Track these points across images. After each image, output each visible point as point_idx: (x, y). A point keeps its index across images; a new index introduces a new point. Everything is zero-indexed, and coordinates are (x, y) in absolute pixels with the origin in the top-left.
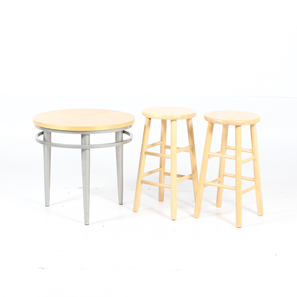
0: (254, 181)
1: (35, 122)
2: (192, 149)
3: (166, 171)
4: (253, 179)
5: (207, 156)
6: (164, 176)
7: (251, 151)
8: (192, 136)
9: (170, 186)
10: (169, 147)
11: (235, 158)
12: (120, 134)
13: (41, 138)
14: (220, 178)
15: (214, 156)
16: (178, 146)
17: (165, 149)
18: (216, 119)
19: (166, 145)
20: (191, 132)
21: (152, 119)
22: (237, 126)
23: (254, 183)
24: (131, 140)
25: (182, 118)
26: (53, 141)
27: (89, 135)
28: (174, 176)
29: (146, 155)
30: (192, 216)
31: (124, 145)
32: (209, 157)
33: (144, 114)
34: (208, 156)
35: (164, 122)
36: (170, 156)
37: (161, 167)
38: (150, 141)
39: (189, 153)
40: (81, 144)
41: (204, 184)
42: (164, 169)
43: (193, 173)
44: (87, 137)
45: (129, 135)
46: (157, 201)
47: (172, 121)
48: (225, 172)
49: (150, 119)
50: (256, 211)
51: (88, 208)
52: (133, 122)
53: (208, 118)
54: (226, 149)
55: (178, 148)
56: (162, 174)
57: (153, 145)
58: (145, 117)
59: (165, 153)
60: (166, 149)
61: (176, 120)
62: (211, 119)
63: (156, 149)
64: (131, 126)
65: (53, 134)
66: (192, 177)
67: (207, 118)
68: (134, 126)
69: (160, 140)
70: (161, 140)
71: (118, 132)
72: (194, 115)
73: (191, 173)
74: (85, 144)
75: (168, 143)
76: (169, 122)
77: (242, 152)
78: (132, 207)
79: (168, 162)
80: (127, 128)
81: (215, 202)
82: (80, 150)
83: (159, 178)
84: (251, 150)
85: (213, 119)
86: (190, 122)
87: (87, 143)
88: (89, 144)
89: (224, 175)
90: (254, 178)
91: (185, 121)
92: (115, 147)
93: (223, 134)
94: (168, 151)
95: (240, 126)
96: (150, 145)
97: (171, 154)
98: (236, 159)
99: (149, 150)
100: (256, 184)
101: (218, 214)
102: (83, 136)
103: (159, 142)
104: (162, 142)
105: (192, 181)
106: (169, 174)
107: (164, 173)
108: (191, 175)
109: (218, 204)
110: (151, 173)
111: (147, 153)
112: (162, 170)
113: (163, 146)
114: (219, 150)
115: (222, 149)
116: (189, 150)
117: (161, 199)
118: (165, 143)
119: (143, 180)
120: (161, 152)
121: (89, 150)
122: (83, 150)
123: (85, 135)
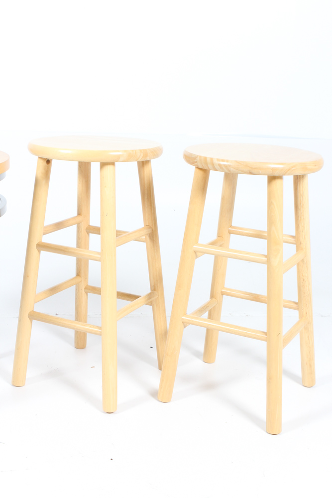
0: (297, 309)
2: (152, 234)
3: (91, 283)
4: (295, 305)
5: (189, 253)
6: (87, 295)
7: (292, 240)
8: (151, 203)
9: (100, 328)
10: (97, 230)
11: (268, 259)
14: (214, 299)
15: (204, 253)
16: (118, 228)
17: (88, 234)
18: (218, 160)
19: (91, 224)
20: (148, 194)
21: (54, 163)
22: (272, 179)
23: (297, 312)
25: (129, 158)
29: (42, 252)
32: (196, 254)
33: (33, 150)
34: (195, 252)
35: (84, 169)
36: (98, 253)
37: (78, 274)
38: (50, 219)
39: (145, 243)
41: (183, 323)
42: (86, 279)
43: (155, 290)
46: (71, 348)
47: (103, 165)
48: (226, 286)
49: (48, 162)
53: (198, 158)
54: (230, 233)
55: (119, 233)
56: (83, 292)
57: (59, 226)
58: (36, 157)
59: (87, 246)
60: (90, 234)
61: (113, 164)
62: (205, 158)
63: (67, 237)
66: (151, 300)
67: (195, 158)
69: (76, 214)
70: (79, 214)
73: (149, 291)
75: (95, 221)
76: (95, 168)
77: (284, 244)
79: (94, 268)
83: (76, 299)
84: (293, 237)
85: (212, 159)
86: (146, 169)
89: (223, 294)
90: (297, 301)
91: (134, 165)
93: (223, 198)
94: (94, 240)
95: (280, 177)
96: (50, 226)
97: (102, 250)
98: (269, 263)
99: (48, 239)
100: (301, 316)
101: (209, 386)
103: (74, 218)
104: (80, 218)
105: (151, 307)
106: (96, 291)
107: (86, 288)
108: (150, 296)
109: (208, 355)
110: (54, 290)
111: (42, 247)
112: (81, 282)
113: (83, 227)
114: (214, 237)
115: (219, 235)
116: (144, 237)
117: (80, 343)
118: (88, 220)
119: (35, 310)
120: (79, 245)
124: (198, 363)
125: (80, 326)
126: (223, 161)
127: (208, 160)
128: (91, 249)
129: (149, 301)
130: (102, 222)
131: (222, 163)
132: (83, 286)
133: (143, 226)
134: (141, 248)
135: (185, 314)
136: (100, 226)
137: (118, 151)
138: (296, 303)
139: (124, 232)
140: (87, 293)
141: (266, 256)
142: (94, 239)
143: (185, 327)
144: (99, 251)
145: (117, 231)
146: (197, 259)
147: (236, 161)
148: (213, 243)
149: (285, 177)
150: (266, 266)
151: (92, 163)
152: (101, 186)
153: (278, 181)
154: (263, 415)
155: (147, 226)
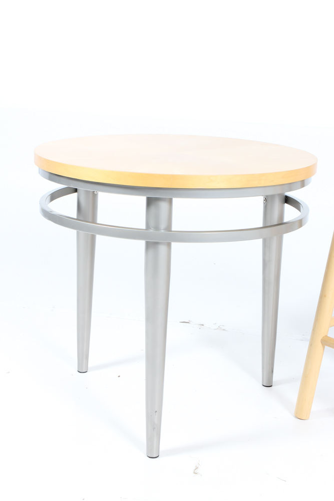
12: (277, 202)
24: (300, 223)
27: (170, 201)
31: (285, 235)
40: (144, 228)
44: (164, 206)
45: (299, 209)
51: (159, 412)
52: (310, 171)
64: (303, 184)
68: (314, 182)
74: (157, 228)
80: (291, 186)
82: (142, 243)
87: (163, 225)
88: (169, 228)
92: (260, 241)
102: (150, 202)
121: (169, 245)
122: (149, 245)
123: (158, 199)
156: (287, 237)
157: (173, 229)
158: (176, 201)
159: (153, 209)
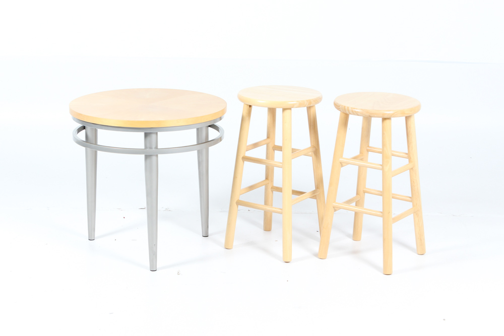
0: (411, 201)
1: (72, 112)
2: (316, 151)
5: (339, 164)
8: (315, 131)
9: (281, 209)
10: (280, 148)
11: (382, 167)
12: (205, 129)
13: (82, 135)
14: (358, 196)
15: (348, 164)
17: (274, 150)
18: (352, 108)
19: (276, 144)
20: (313, 125)
21: (253, 107)
22: (384, 119)
23: (411, 204)
24: (220, 139)
25: (300, 105)
26: (100, 142)
27: (157, 133)
28: (287, 192)
29: (245, 162)
30: (316, 255)
31: (210, 148)
32: (342, 165)
33: (241, 99)
34: (341, 163)
35: (272, 112)
36: (281, 163)
37: (267, 178)
38: (250, 141)
39: (311, 157)
40: (144, 148)
41: (334, 207)
42: (272, 181)
43: (318, 188)
44: (154, 136)
45: (218, 131)
46: (262, 231)
47: (284, 110)
48: (366, 187)
49: (250, 106)
50: (414, 246)
51: (156, 245)
52: (223, 112)
53: (341, 106)
54: (368, 151)
55: (294, 150)
56: (270, 190)
57: (256, 145)
58: (243, 104)
59: (273, 158)
61: (290, 109)
62: (345, 107)
63: (260, 153)
64: (221, 119)
65: (100, 132)
66: (315, 194)
67: (339, 106)
68: (225, 117)
69: (266, 138)
70: (268, 137)
71: (201, 128)
72: (318, 100)
73: (314, 189)
74: (151, 148)
75: (278, 142)
76: (279, 112)
77: (392, 157)
78: (223, 240)
79: (278, 173)
80: (216, 121)
81: (351, 232)
82: (143, 156)
83: (265, 195)
84: (407, 154)
85: (348, 107)
86: (312, 110)
87: (154, 146)
88: (156, 148)
89: (365, 192)
90: (411, 196)
91: (304, 109)
92: (196, 152)
93: (362, 128)
95: (389, 119)
96: (250, 145)
97: (283, 161)
98: (383, 169)
99: (249, 154)
100: (413, 206)
101: (355, 252)
102: (146, 135)
103: (265, 140)
104: (269, 140)
105: (316, 200)
106: (279, 190)
107: (271, 188)
108: (314, 192)
109: (356, 236)
110: (251, 188)
111: (246, 159)
112: (268, 183)
113: (271, 146)
114: (357, 153)
115: (361, 152)
116: (311, 153)
117: (267, 228)
118: (274, 142)
119: (240, 199)
120: (267, 157)
121: (157, 156)
122: (147, 157)
123: (150, 133)
124: (350, 241)
125: (268, 208)
126: (354, 109)
127: (346, 108)
128: (275, 160)
129: (314, 195)
130: (283, 144)
131: (356, 110)
132: (270, 187)
133: (310, 146)
134: (309, 160)
135: (335, 202)
136: (281, 145)
137: (293, 102)
138: (410, 198)
139: (298, 150)
140: (272, 192)
141: (381, 165)
142: (278, 154)
143: (335, 210)
144: (281, 161)
145: (293, 149)
146: (342, 168)
147: (362, 109)
148: (355, 158)
149: (392, 118)
150: (381, 171)
151: (277, 109)
152: (283, 122)
153: (387, 121)
154: (381, 265)
155: (313, 146)
156: (211, 149)
157: (159, 148)
158: (159, 133)
159: (148, 138)
